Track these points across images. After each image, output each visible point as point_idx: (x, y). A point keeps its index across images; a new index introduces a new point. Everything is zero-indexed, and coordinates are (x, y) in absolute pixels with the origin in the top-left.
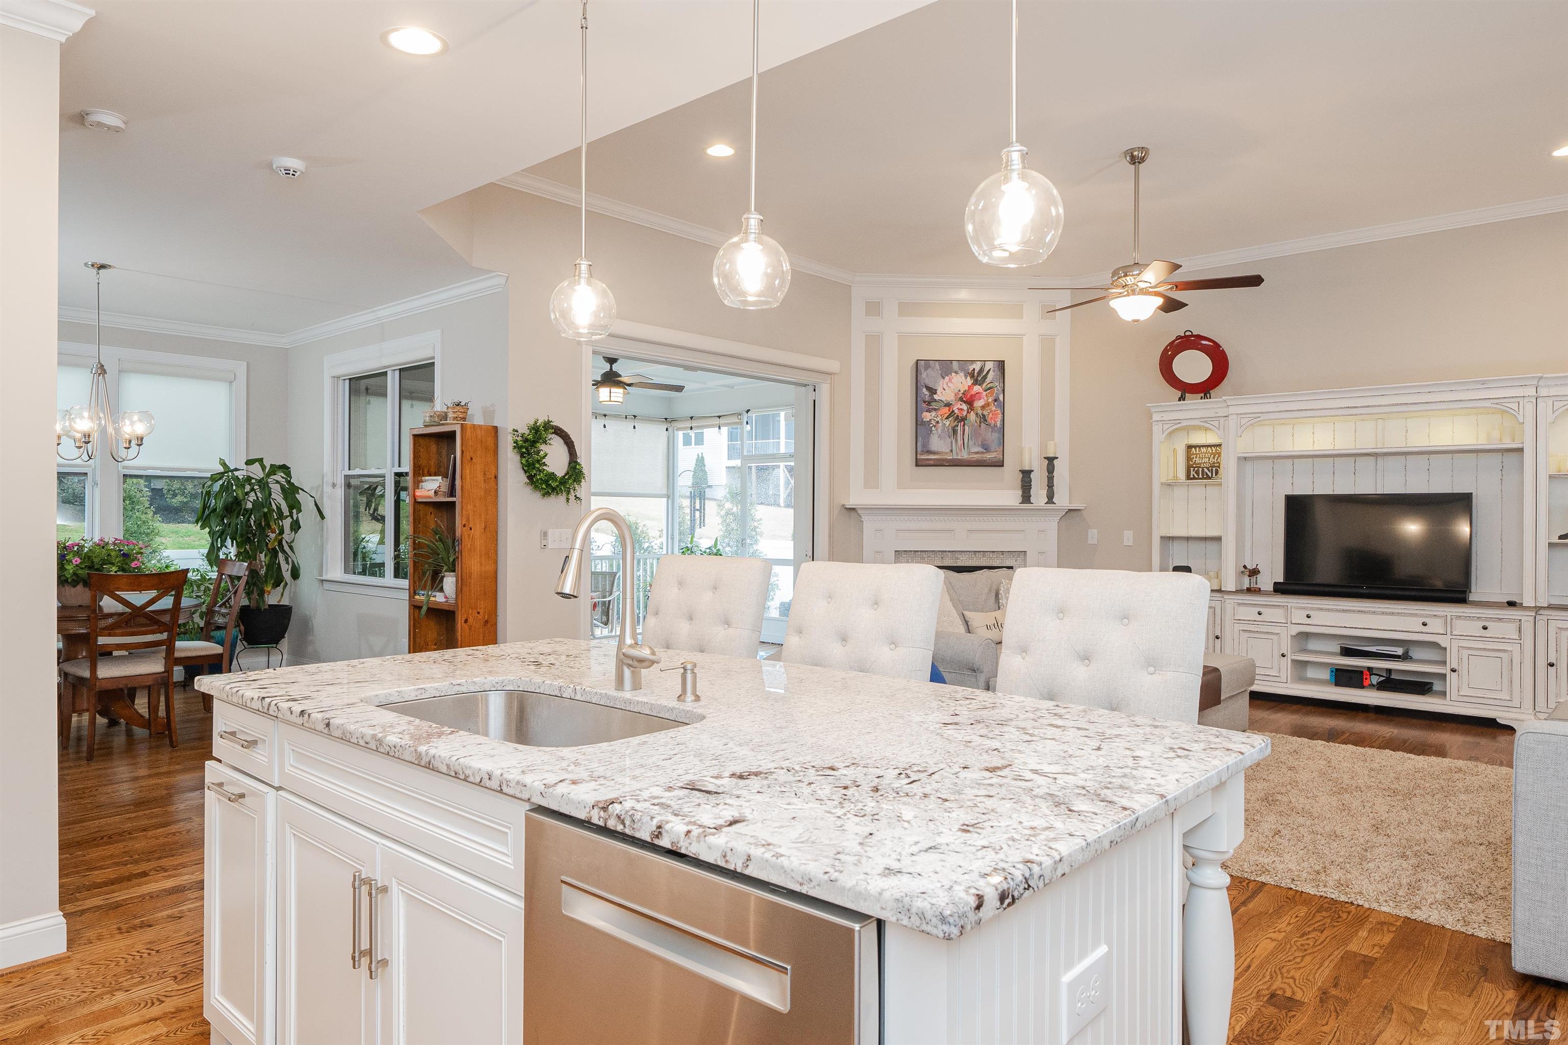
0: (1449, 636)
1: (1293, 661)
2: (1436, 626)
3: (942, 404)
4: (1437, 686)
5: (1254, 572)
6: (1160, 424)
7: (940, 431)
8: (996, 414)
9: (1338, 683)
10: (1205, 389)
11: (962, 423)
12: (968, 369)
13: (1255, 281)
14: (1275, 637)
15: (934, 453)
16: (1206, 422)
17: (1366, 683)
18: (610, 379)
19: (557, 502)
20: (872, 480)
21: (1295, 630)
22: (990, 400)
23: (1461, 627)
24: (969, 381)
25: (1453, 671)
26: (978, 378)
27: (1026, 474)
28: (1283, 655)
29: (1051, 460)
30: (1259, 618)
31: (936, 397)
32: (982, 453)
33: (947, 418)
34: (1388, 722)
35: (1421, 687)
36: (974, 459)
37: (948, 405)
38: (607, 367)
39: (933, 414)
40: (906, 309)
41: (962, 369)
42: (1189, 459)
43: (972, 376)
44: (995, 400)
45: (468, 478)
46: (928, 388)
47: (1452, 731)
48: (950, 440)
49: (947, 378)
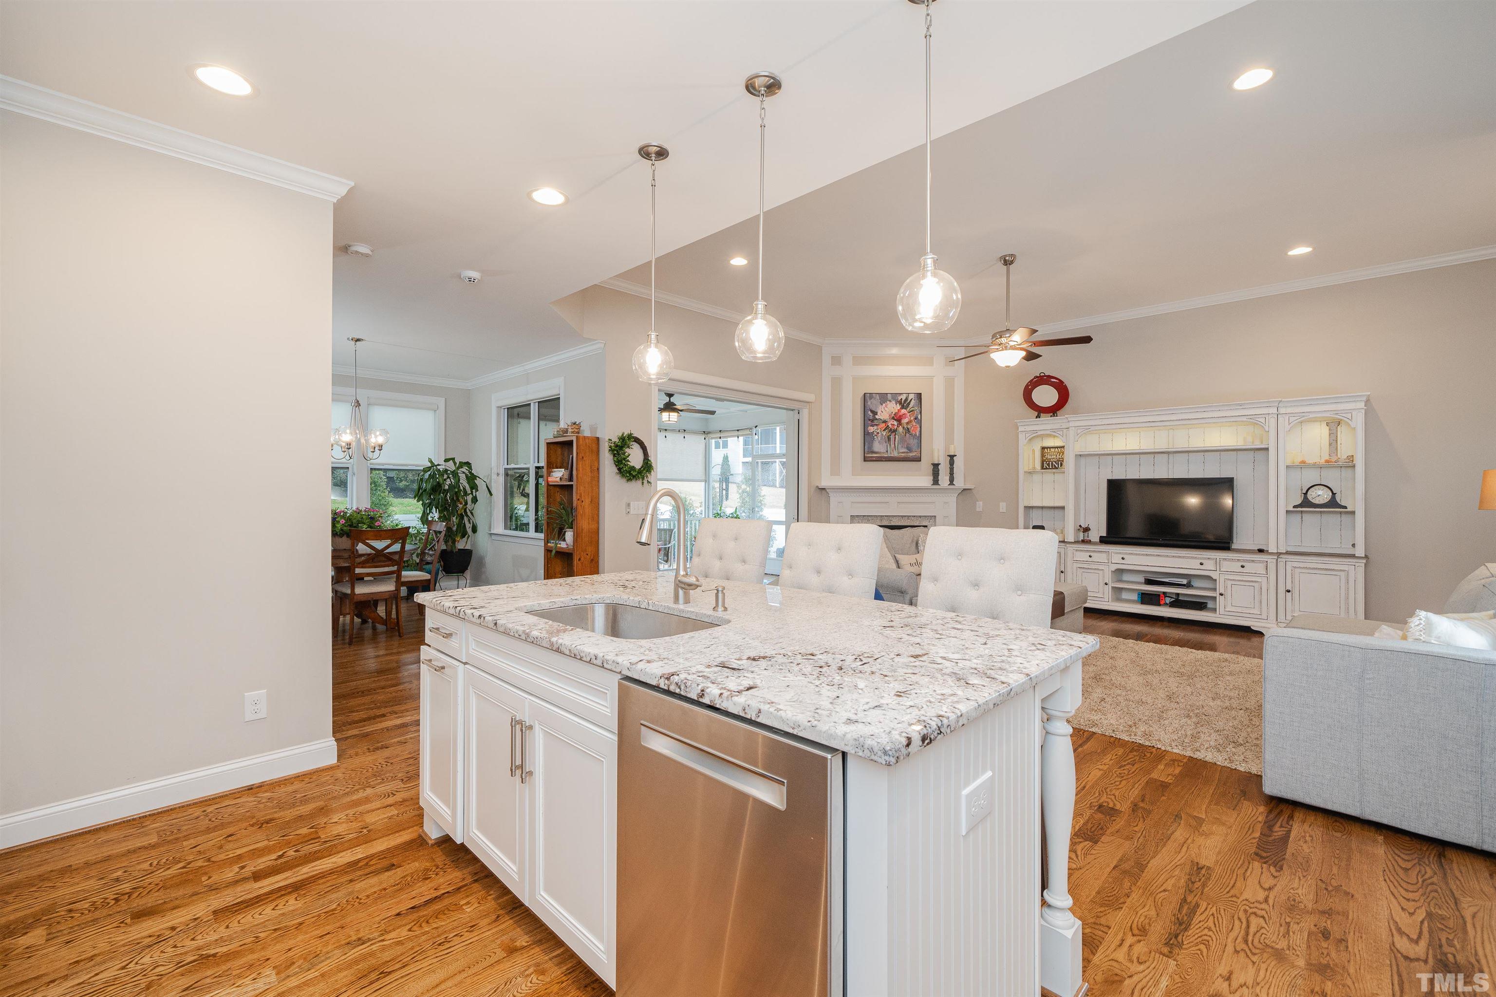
0: (1218, 572)
1: (1113, 588)
2: (1209, 565)
3: (881, 421)
4: (1210, 605)
5: (1086, 530)
6: (1024, 433)
7: (879, 439)
8: (916, 428)
9: (1143, 602)
10: (1053, 410)
11: (894, 433)
12: (898, 399)
13: (1087, 340)
14: (1101, 572)
15: (876, 453)
16: (1054, 432)
17: (1162, 602)
18: (669, 407)
19: (636, 485)
20: (835, 471)
21: (1114, 567)
22: (912, 419)
23: (1226, 566)
24: (899, 407)
25: (1221, 594)
26: (904, 404)
27: (936, 466)
28: (1106, 584)
29: (952, 457)
30: (1090, 559)
31: (877, 417)
32: (907, 452)
33: (884, 430)
34: (1177, 628)
35: (1200, 606)
36: (902, 457)
37: (885, 422)
38: (667, 399)
39: (875, 427)
40: (858, 361)
41: (893, 398)
42: (1043, 455)
43: (900, 402)
44: (916, 419)
45: (581, 469)
46: (872, 411)
47: (1221, 634)
48: (886, 444)
49: (884, 405)
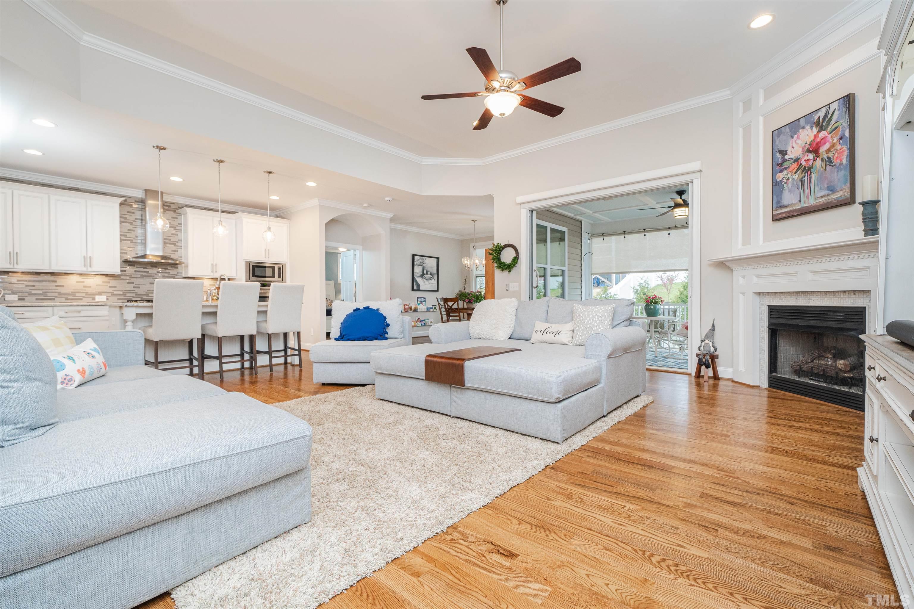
3: (792, 161)
7: (790, 186)
8: (842, 152)
11: (809, 172)
12: (814, 120)
15: (786, 207)
20: (746, 239)
22: (835, 140)
24: (815, 130)
26: (824, 123)
27: (872, 205)
31: (787, 157)
32: (828, 195)
33: (795, 173)
36: (821, 203)
37: (797, 160)
39: (785, 172)
40: (771, 90)
41: (807, 123)
43: (817, 124)
44: (841, 138)
46: (782, 152)
48: (799, 191)
49: (796, 136)
